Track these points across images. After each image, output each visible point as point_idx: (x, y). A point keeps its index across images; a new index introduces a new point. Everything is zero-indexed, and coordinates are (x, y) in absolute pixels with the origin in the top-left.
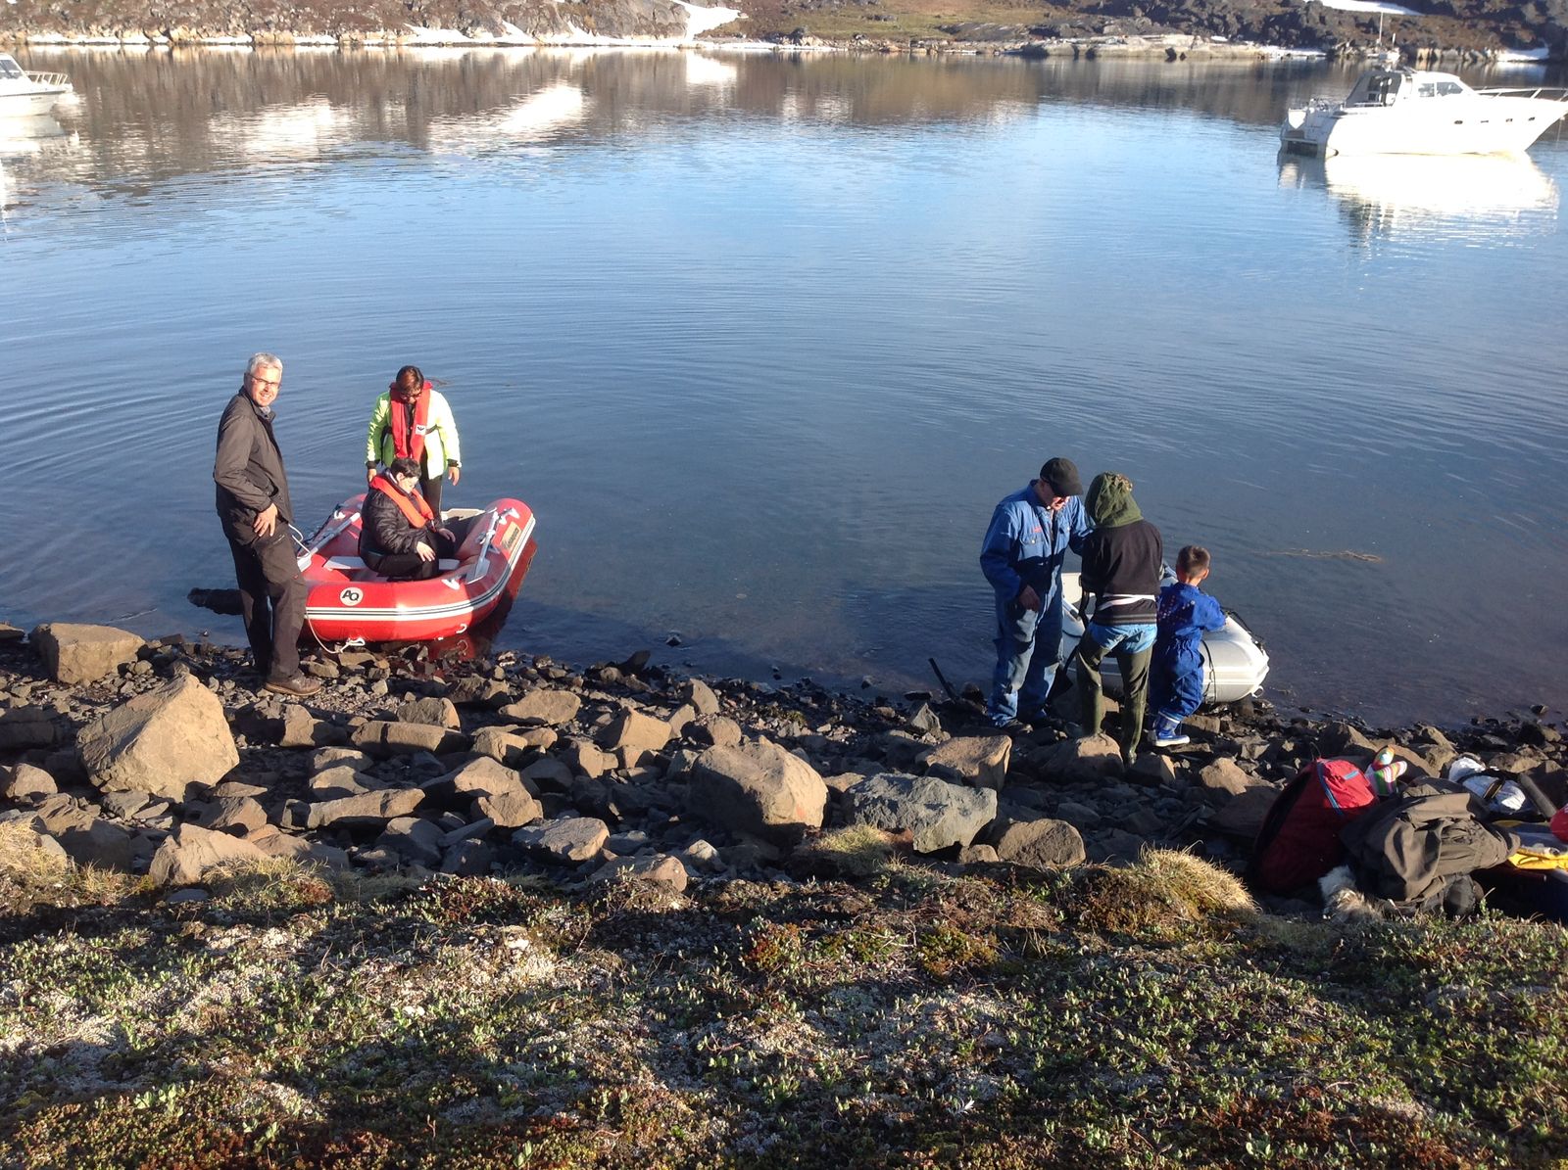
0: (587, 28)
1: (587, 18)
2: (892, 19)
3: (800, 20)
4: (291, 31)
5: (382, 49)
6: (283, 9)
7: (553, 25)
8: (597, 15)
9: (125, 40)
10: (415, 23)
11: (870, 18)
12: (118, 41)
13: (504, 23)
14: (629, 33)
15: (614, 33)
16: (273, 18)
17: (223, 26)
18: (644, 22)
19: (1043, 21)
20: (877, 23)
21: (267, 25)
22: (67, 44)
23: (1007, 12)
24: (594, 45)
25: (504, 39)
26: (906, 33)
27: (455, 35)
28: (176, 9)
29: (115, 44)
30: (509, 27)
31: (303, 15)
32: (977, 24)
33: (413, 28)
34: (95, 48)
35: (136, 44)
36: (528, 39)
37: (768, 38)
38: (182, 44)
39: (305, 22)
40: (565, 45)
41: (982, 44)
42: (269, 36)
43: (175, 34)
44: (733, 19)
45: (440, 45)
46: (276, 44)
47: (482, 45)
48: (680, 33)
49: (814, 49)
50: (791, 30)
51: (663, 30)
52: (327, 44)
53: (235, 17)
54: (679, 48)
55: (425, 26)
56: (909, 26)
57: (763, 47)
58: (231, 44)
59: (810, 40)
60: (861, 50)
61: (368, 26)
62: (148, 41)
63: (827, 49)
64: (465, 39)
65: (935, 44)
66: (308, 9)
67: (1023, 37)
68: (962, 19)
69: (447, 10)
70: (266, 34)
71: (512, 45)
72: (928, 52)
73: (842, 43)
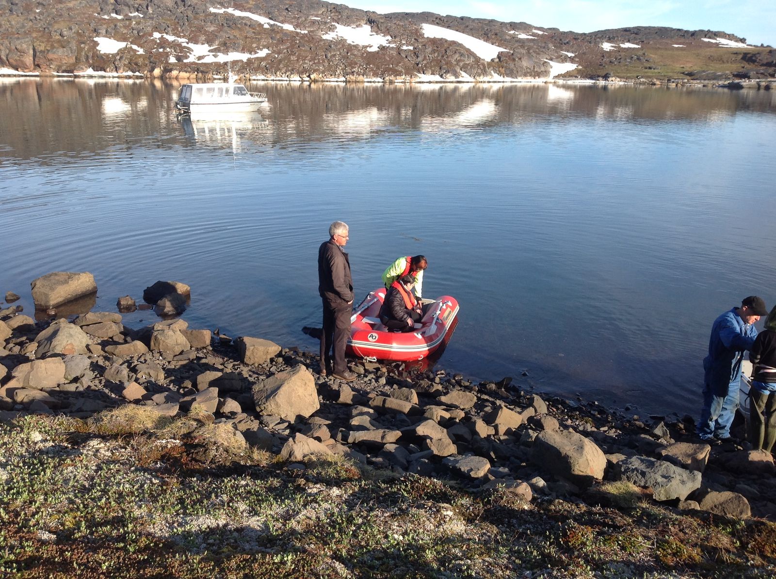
0: (500, 74)
1: (501, 69)
2: (658, 69)
3: (608, 69)
4: (363, 76)
5: (403, 84)
6: (360, 65)
7: (484, 72)
8: (506, 67)
9: (291, 79)
10: (420, 73)
11: (646, 68)
12: (288, 79)
13: (461, 72)
14: (520, 76)
15: (513, 76)
16: (356, 70)
17: (334, 74)
19: (741, 70)
20: (650, 70)
21: (353, 73)
22: (267, 80)
23: (722, 65)
24: (503, 82)
25: (460, 79)
26: (665, 76)
27: (437, 78)
28: (314, 65)
29: (287, 81)
30: (463, 74)
31: (369, 68)
32: (704, 71)
33: (418, 74)
34: (278, 82)
35: (295, 81)
36: (471, 79)
37: (591, 78)
38: (315, 81)
39: (369, 71)
40: (489, 82)
41: (706, 82)
42: (353, 78)
43: (312, 76)
44: (574, 69)
45: (430, 82)
46: (356, 82)
47: (449, 82)
48: (546, 76)
49: (615, 83)
50: (604, 74)
51: (538, 74)
52: (379, 82)
53: (339, 69)
54: (545, 83)
55: (424, 73)
56: (667, 72)
57: (588, 82)
58: (337, 81)
59: (613, 79)
60: (640, 84)
61: (398, 74)
62: (301, 79)
63: (622, 83)
64: (442, 80)
65: (680, 81)
66: (371, 66)
67: (729, 78)
68: (696, 69)
69: (435, 66)
71: (463, 82)
72: (677, 85)
73: (630, 80)
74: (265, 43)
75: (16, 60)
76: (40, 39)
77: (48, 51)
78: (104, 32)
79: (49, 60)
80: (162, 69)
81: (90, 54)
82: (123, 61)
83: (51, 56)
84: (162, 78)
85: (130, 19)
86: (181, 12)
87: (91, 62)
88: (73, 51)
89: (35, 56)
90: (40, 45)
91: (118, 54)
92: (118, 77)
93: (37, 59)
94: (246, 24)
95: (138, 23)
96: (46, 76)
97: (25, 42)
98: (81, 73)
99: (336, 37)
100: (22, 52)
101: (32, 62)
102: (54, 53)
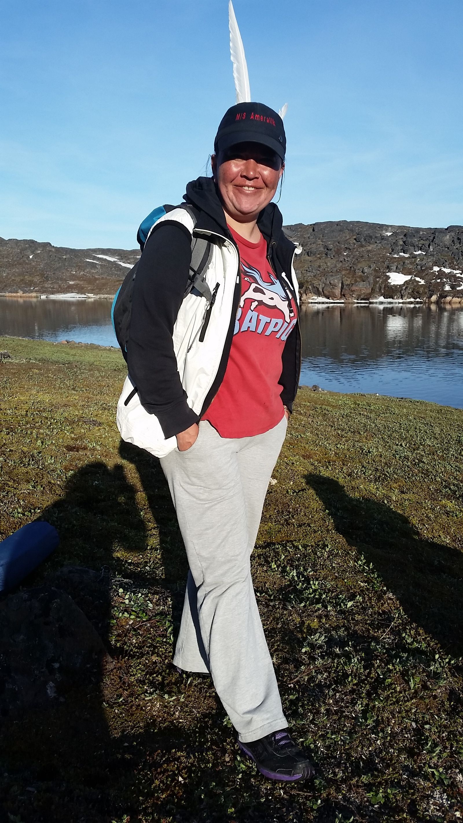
75: (329, 292)
76: (347, 275)
77: (352, 284)
78: (395, 268)
79: (352, 291)
80: (438, 295)
81: (383, 286)
82: (407, 290)
83: (354, 288)
84: (437, 303)
85: (415, 257)
86: (457, 249)
87: (383, 291)
88: (371, 284)
89: (342, 288)
90: (347, 280)
91: (404, 285)
92: (402, 303)
93: (343, 290)
95: (422, 260)
96: (349, 303)
97: (337, 278)
98: (375, 301)
100: (334, 286)
101: (340, 293)
102: (357, 286)
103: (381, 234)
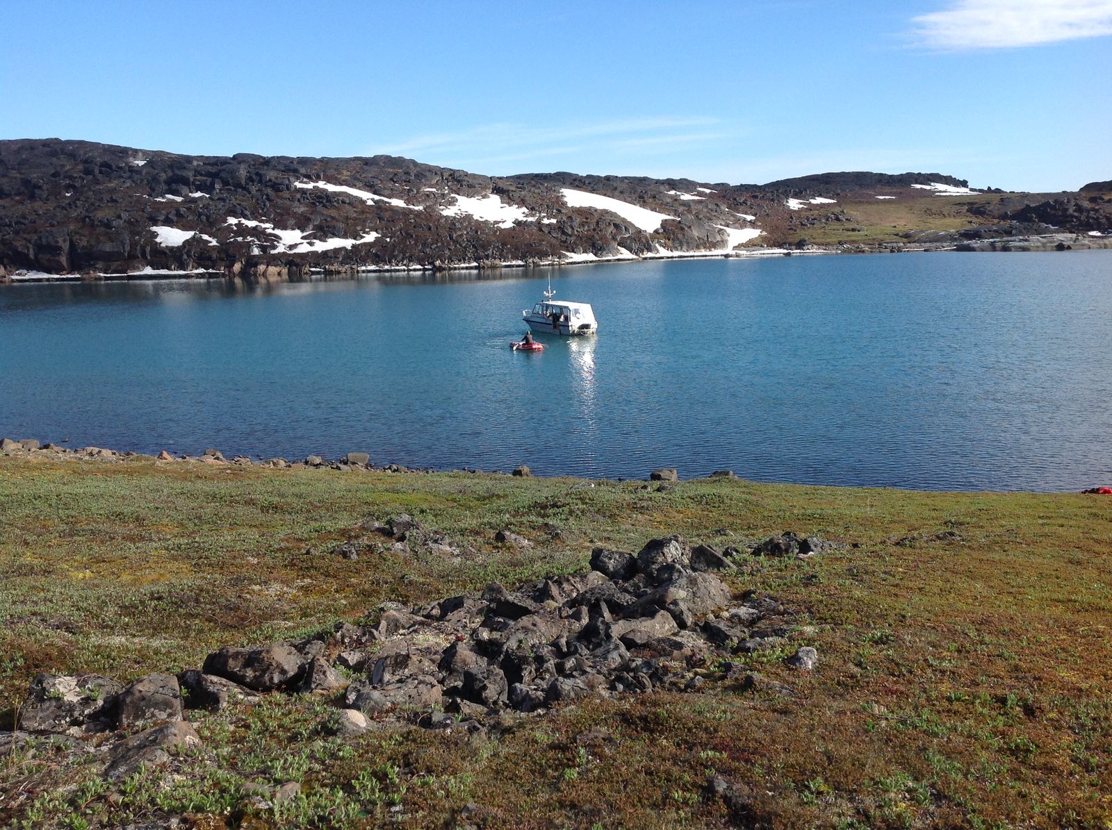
0: (667, 247)
1: (668, 241)
2: (863, 230)
3: (802, 234)
4: (500, 259)
5: (551, 267)
6: (495, 246)
7: (648, 247)
8: (673, 240)
9: (410, 268)
10: (569, 252)
11: (848, 230)
12: (406, 269)
13: (618, 247)
14: (693, 249)
15: (684, 248)
16: (490, 252)
17: (462, 259)
18: (702, 241)
19: (968, 227)
20: (853, 233)
21: (487, 257)
22: (380, 272)
23: (943, 221)
24: (673, 257)
25: (621, 256)
26: (874, 240)
27: (591, 256)
28: (437, 250)
29: (404, 270)
30: (623, 250)
31: (506, 249)
32: (922, 231)
33: (568, 254)
35: (416, 271)
36: (633, 256)
37: (782, 247)
38: (441, 269)
39: (507, 253)
40: (656, 258)
41: (928, 245)
42: (488, 262)
43: (436, 264)
44: (757, 236)
45: (583, 262)
46: (493, 267)
47: (607, 261)
48: (724, 247)
49: (812, 251)
50: (797, 240)
51: (714, 245)
52: (520, 266)
53: (469, 252)
55: (573, 251)
56: (876, 234)
57: (778, 253)
58: (468, 268)
59: (810, 246)
61: (542, 254)
62: (422, 268)
63: (821, 252)
64: (597, 258)
65: (894, 246)
66: (509, 246)
67: (956, 239)
68: (911, 228)
69: (586, 242)
70: (486, 262)
71: (624, 260)
73: (831, 247)
74: (371, 225)
75: (49, 261)
76: (80, 231)
77: (93, 247)
78: (163, 219)
79: (93, 259)
80: (244, 262)
82: (191, 256)
84: (244, 274)
86: (258, 190)
87: (149, 258)
89: (73, 253)
90: (81, 240)
91: (184, 246)
92: (186, 276)
94: (343, 202)
95: (206, 207)
96: (90, 279)
97: (60, 236)
98: (137, 274)
99: (459, 212)
100: (58, 250)
101: (69, 262)
103: (127, 164)
